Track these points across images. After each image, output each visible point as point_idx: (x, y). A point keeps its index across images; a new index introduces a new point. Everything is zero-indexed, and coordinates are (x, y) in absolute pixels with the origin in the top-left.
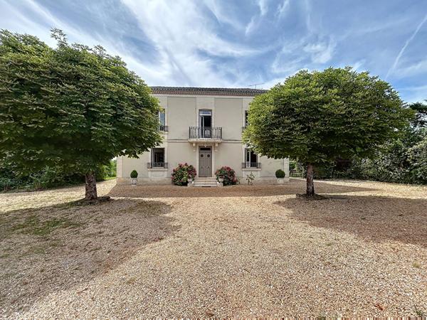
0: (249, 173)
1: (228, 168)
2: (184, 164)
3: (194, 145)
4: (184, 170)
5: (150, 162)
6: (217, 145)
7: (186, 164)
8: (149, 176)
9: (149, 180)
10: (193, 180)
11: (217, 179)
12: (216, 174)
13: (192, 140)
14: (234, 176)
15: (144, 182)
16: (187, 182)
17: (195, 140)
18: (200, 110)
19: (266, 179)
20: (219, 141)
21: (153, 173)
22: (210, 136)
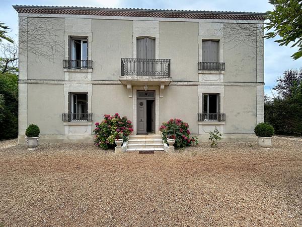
0: (212, 129)
1: (179, 121)
2: (112, 114)
3: (129, 86)
4: (112, 124)
5: (67, 112)
6: (162, 87)
7: (117, 115)
8: (66, 132)
9: (65, 138)
10: (125, 140)
11: (165, 138)
12: (161, 129)
13: (125, 78)
14: (188, 133)
15: (58, 141)
16: (115, 145)
17: (129, 78)
18: (138, 39)
19: (232, 137)
20: (166, 79)
21: (72, 128)
22: (153, 74)
